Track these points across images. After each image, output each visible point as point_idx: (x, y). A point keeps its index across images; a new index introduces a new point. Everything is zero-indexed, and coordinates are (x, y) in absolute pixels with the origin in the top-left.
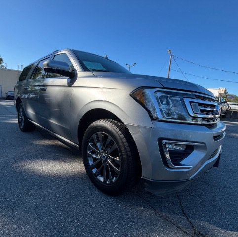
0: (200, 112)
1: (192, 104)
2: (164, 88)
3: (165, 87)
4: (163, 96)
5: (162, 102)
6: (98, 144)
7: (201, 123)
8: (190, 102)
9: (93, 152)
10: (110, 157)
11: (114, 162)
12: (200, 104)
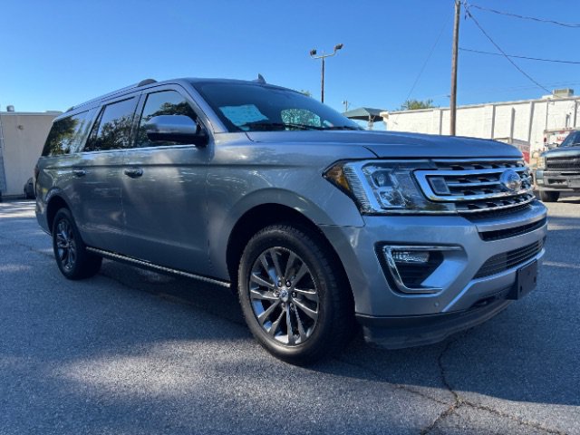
0: (448, 192)
1: (431, 179)
2: (379, 158)
3: (380, 156)
4: (377, 172)
5: (376, 182)
6: (271, 273)
7: (453, 212)
8: (427, 177)
9: (263, 289)
10: (296, 293)
11: (304, 299)
12: (448, 178)
